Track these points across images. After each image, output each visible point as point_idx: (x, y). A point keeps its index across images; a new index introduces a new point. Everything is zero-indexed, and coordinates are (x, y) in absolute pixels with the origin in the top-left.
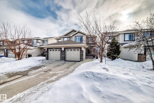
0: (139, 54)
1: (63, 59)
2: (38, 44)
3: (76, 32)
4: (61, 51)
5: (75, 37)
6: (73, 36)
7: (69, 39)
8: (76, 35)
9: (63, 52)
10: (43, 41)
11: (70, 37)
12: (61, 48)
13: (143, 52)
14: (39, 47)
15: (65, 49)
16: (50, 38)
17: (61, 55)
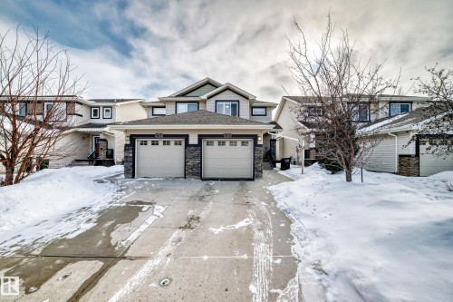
0: (400, 156)
1: (193, 174)
2: (74, 121)
3: (217, 87)
4: (187, 145)
5: (216, 101)
6: (209, 98)
7: (194, 107)
8: (217, 98)
9: (193, 148)
10: (95, 112)
11: (198, 102)
12: (186, 137)
13: (411, 150)
14: (76, 132)
15: (201, 137)
16: (118, 101)
17: (185, 158)
